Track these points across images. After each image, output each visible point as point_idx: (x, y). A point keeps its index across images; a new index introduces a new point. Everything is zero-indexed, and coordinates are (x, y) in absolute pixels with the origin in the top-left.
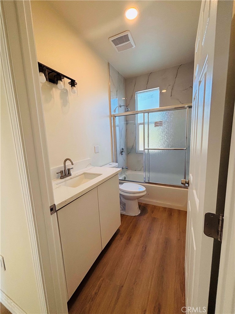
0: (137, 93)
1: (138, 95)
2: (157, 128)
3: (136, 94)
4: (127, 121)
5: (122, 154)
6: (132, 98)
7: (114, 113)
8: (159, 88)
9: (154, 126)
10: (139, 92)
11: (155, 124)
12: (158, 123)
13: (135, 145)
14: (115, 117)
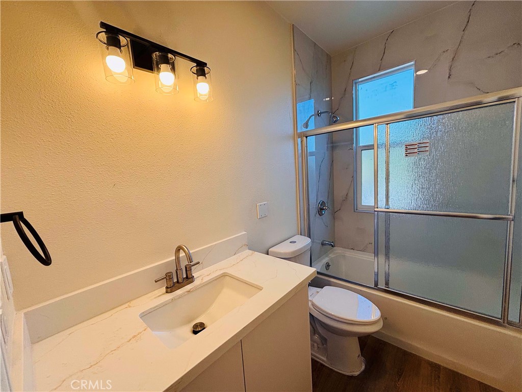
0: (356, 83)
1: (360, 87)
2: (412, 159)
3: (354, 85)
4: (332, 143)
5: (321, 214)
6: (345, 94)
7: (305, 130)
8: (412, 63)
9: (404, 155)
10: (360, 80)
11: (407, 149)
12: (416, 146)
13: (351, 194)
14: (306, 137)
